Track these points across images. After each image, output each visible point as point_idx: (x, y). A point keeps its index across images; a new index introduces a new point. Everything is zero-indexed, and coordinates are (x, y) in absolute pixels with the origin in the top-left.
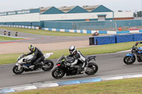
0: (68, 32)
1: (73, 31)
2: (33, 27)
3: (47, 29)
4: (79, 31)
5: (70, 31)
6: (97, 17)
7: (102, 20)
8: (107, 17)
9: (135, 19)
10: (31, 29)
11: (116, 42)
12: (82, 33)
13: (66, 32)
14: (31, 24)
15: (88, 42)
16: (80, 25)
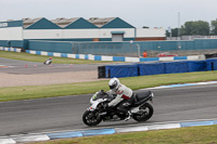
0: (66, 58)
1: (73, 56)
2: (12, 49)
3: (34, 52)
4: (82, 56)
5: (69, 55)
6: (110, 36)
7: (118, 40)
8: (125, 36)
9: (169, 40)
10: (9, 51)
11: (139, 75)
12: (87, 59)
13: (62, 57)
14: (9, 44)
15: (96, 73)
16: (84, 47)
